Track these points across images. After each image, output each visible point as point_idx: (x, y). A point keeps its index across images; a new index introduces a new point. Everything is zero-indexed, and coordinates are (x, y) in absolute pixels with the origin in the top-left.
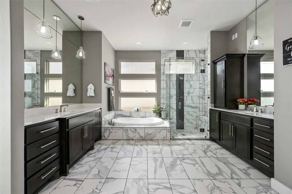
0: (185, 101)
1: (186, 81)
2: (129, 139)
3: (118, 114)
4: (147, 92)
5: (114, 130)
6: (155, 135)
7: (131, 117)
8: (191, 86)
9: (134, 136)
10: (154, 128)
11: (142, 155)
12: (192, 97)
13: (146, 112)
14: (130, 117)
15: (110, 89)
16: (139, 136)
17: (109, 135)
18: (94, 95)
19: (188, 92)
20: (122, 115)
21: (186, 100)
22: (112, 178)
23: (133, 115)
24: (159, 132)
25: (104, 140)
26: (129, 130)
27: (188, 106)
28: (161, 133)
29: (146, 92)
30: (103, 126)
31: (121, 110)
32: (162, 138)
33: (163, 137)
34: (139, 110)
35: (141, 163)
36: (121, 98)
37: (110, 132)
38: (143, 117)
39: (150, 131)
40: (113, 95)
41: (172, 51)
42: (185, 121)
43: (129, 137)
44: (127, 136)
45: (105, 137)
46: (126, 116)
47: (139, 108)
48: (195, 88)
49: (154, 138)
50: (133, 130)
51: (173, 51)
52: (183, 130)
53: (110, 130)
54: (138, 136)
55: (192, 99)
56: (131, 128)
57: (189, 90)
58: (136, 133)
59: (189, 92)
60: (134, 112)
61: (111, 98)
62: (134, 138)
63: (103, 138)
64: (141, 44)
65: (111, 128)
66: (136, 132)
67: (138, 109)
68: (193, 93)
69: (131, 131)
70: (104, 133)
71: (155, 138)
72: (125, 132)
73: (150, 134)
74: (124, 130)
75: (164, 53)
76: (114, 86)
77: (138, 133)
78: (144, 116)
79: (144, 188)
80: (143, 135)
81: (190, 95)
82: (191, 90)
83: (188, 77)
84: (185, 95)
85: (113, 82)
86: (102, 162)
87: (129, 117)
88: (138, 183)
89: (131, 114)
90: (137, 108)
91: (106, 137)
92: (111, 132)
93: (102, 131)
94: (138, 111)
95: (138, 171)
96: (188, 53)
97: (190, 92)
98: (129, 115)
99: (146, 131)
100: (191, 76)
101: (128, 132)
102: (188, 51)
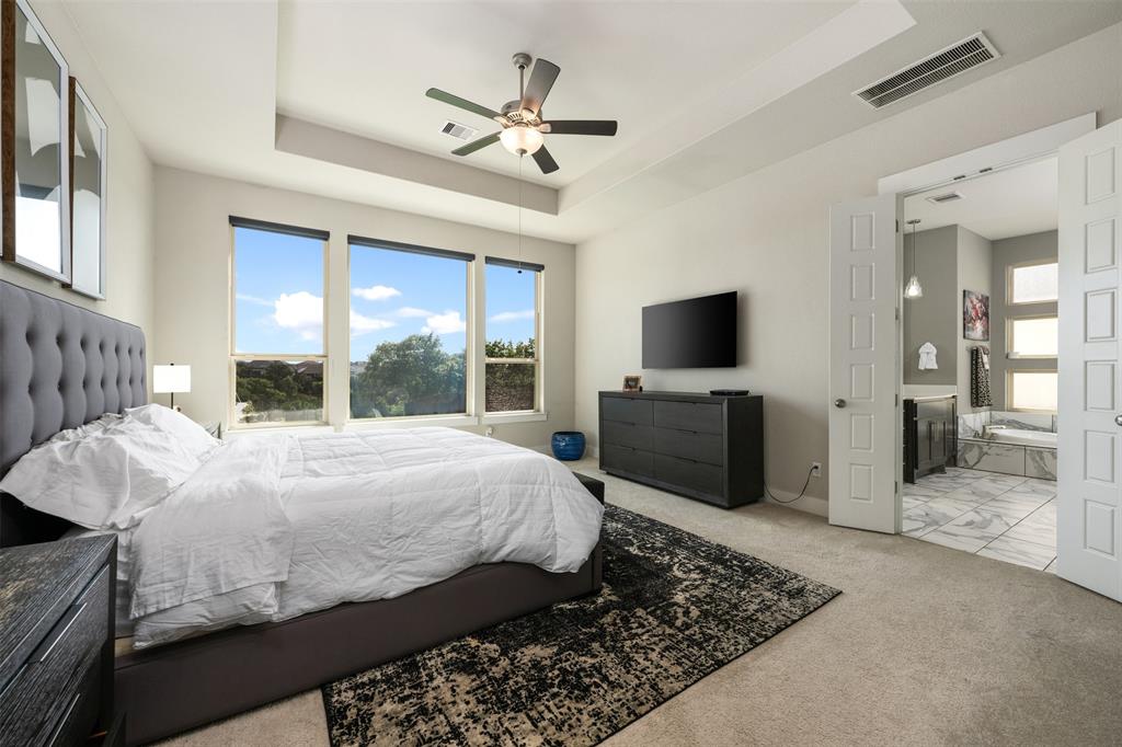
5: (995, 450)
15: (977, 350)
17: (980, 459)
18: (937, 368)
25: (963, 467)
30: (960, 437)
36: (1015, 375)
37: (982, 454)
40: (987, 367)
43: (1049, 473)
44: (1041, 468)
45: (966, 462)
53: (980, 448)
61: (982, 374)
63: (962, 463)
70: (963, 453)
74: (1028, 451)
76: (988, 340)
85: (986, 332)
91: (971, 463)
92: (987, 453)
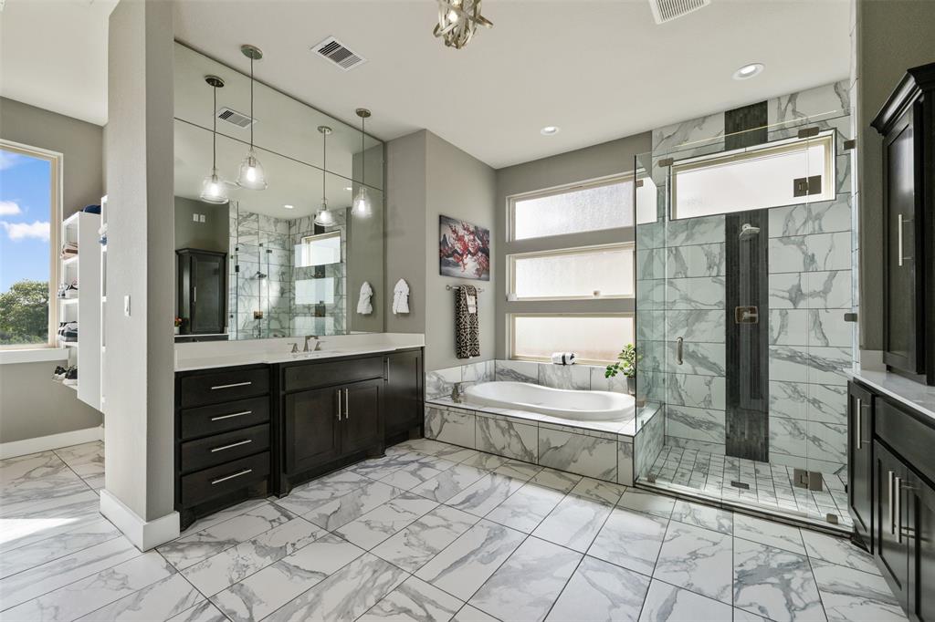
0: (773, 334)
1: (780, 239)
2: (493, 450)
3: (504, 370)
4: (599, 298)
5: (452, 417)
6: (574, 456)
7: (542, 384)
8: (811, 259)
9: (506, 445)
10: (572, 430)
11: (475, 507)
12: (817, 316)
13: (591, 369)
14: (538, 382)
15: (459, 290)
16: (520, 446)
17: (442, 427)
18: (407, 311)
19: (789, 292)
20: (514, 372)
21: (783, 327)
22: (342, 537)
23: (549, 377)
24: (590, 449)
25: (428, 439)
26: (491, 422)
27: (792, 358)
28: (594, 452)
29: (594, 297)
30: (428, 398)
31: (514, 358)
32: (601, 472)
33: (604, 470)
34: (568, 361)
35: (448, 527)
36: (517, 319)
37: (444, 421)
38: (584, 389)
39: (557, 440)
41: (703, 122)
42: (775, 425)
43: (492, 445)
44: (487, 440)
45: (431, 431)
46: (526, 380)
47: (568, 355)
48: (834, 273)
49: (569, 464)
50: (503, 424)
51: (707, 120)
52: (761, 466)
53: (442, 414)
54: (516, 449)
55: (818, 324)
56: (498, 417)
57: (796, 282)
58: (510, 435)
59: (799, 289)
60: (552, 367)
61: (465, 320)
62: (507, 452)
63: (428, 434)
64: (558, 130)
65: (446, 408)
66: (512, 432)
67: (564, 357)
68: (825, 293)
69: (498, 426)
70: (429, 421)
71: (572, 468)
72: (481, 427)
73: (556, 448)
74: (478, 418)
75: (666, 136)
77: (518, 436)
78: (587, 385)
79: (376, 592)
80: (532, 446)
81: (802, 304)
82: (812, 282)
83: (789, 218)
84: (775, 303)
86: (365, 493)
87: (534, 383)
88: (376, 575)
89: (541, 374)
90: (561, 354)
91: (435, 433)
92: (446, 420)
93: (426, 414)
94: (564, 364)
95: (413, 545)
96: (790, 107)
97: (804, 290)
98: (534, 375)
99: (544, 435)
100: (810, 211)
101: (488, 427)
102: (793, 97)
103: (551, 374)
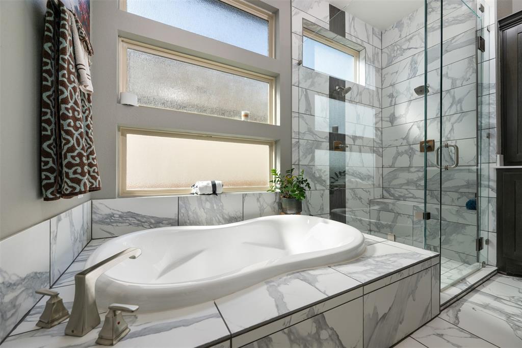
1: (350, 101)
3: (112, 216)
6: (400, 314)
7: (185, 224)
8: (359, 117)
10: (399, 277)
12: (361, 149)
14: (178, 223)
20: (134, 215)
23: (193, 213)
24: (413, 291)
31: (131, 195)
34: (219, 190)
38: (236, 219)
46: (157, 223)
47: (221, 183)
48: (365, 126)
49: (397, 330)
57: (354, 129)
58: (321, 343)
60: (199, 200)
66: (324, 333)
67: (214, 186)
71: (399, 334)
73: (384, 316)
77: (333, 337)
78: (239, 214)
81: (356, 143)
87: (172, 225)
89: (183, 211)
90: (208, 183)
94: (214, 193)
96: (352, 24)
98: (172, 213)
102: (353, 18)
103: (196, 209)
